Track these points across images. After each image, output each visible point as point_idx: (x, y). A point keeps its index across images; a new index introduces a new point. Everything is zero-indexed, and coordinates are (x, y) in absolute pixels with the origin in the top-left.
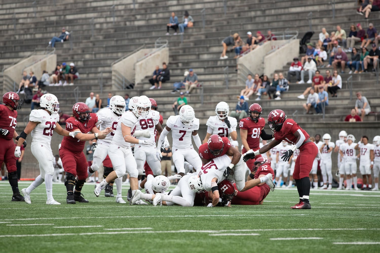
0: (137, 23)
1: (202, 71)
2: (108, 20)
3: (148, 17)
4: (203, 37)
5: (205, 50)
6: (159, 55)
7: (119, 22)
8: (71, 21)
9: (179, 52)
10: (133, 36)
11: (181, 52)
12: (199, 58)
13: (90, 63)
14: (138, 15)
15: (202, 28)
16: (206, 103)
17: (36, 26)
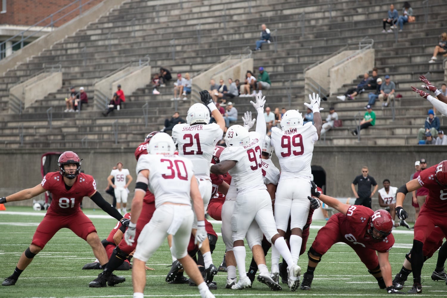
0: (356, 18)
1: (409, 77)
2: (327, 14)
3: (370, 10)
4: (422, 35)
5: (421, 51)
6: (361, 58)
7: (336, 17)
8: (286, 17)
9: (389, 54)
10: (347, 34)
11: (392, 54)
12: (410, 61)
13: (291, 68)
14: (359, 8)
15: (424, 23)
16: (398, 119)
17: (249, 23)
